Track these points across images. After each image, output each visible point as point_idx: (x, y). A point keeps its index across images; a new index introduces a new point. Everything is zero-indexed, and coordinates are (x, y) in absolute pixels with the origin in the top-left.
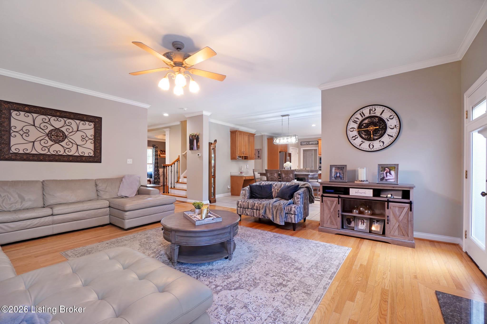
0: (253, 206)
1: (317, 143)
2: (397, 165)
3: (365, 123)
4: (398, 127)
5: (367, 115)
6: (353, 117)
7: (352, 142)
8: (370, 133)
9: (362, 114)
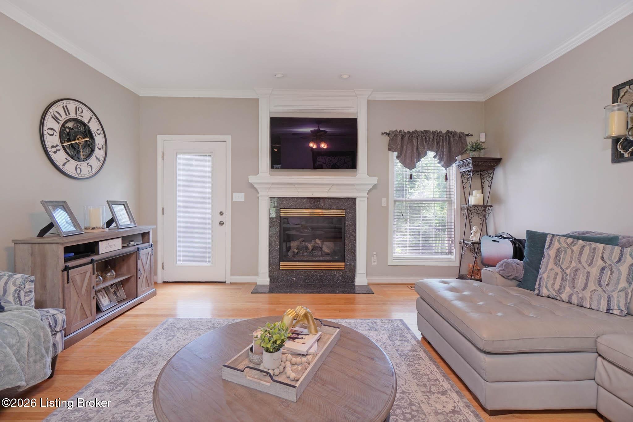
2: (126, 202)
3: (69, 128)
4: (104, 149)
5: (73, 115)
6: (53, 108)
7: (53, 157)
8: (79, 148)
9: (66, 109)
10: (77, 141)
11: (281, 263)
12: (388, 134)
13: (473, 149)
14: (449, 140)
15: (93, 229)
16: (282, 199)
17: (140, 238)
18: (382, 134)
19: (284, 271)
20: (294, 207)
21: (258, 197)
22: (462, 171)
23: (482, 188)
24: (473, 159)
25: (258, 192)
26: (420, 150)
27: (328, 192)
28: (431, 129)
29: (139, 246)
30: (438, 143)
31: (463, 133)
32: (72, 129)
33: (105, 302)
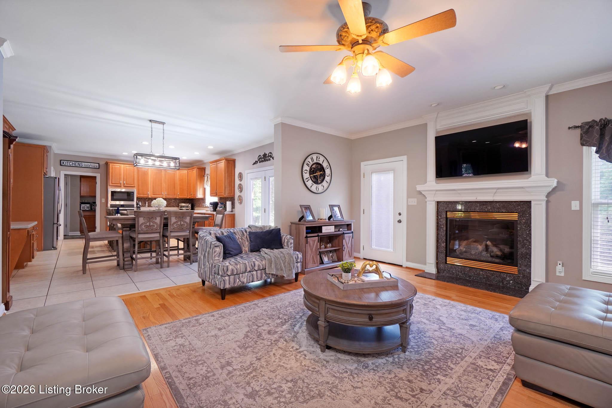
0: (253, 266)
1: (97, 166)
2: (339, 205)
3: (313, 168)
4: (330, 176)
5: (315, 161)
6: (307, 160)
7: (306, 184)
8: (318, 177)
9: (312, 159)
10: (317, 174)
11: (447, 258)
12: (578, 127)
15: (321, 219)
16: (448, 203)
17: (346, 226)
19: (450, 265)
20: (459, 210)
21: (426, 202)
25: (426, 198)
27: (494, 196)
29: (344, 232)
32: (315, 168)
33: (326, 259)
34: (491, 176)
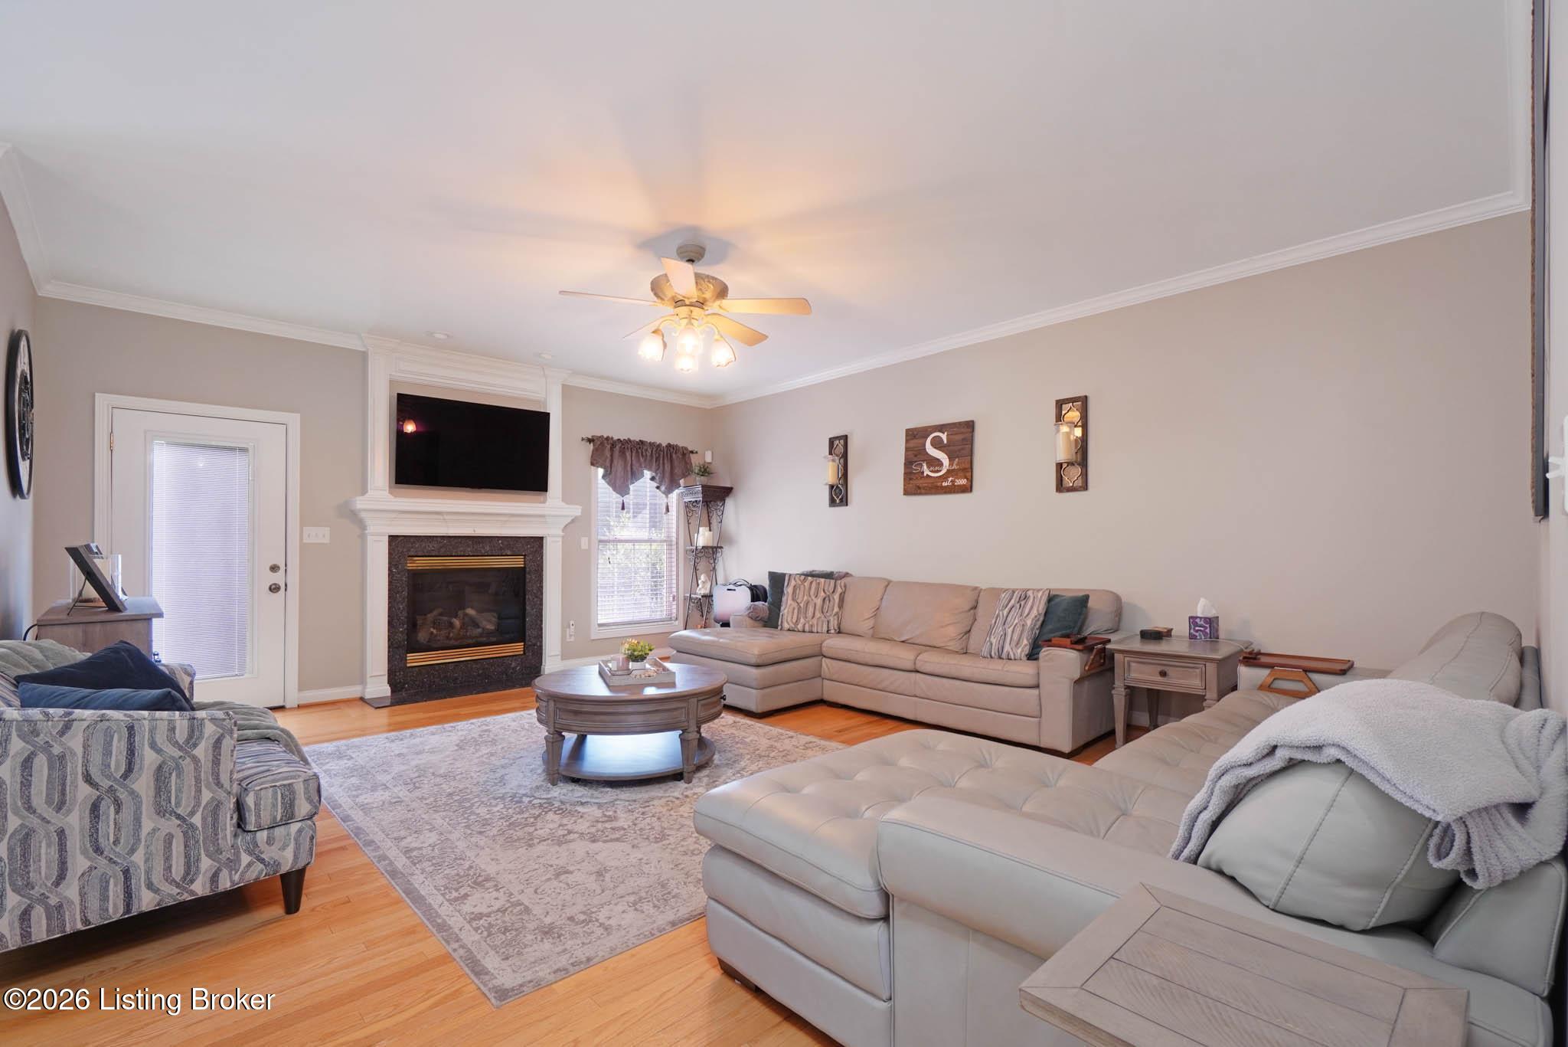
11: (409, 655)
12: (590, 441)
13: (701, 473)
14: (671, 456)
16: (412, 539)
18: (583, 439)
20: (437, 554)
21: (366, 536)
22: (687, 499)
23: (710, 524)
24: (703, 487)
25: (366, 527)
26: (634, 468)
27: (501, 527)
28: (648, 439)
30: (657, 459)
31: (686, 449)
34: (513, 494)
